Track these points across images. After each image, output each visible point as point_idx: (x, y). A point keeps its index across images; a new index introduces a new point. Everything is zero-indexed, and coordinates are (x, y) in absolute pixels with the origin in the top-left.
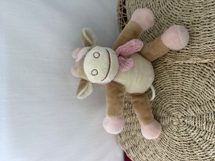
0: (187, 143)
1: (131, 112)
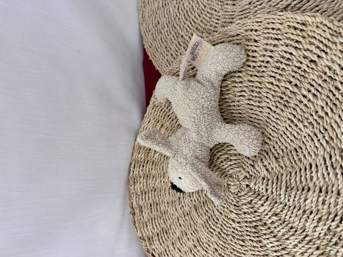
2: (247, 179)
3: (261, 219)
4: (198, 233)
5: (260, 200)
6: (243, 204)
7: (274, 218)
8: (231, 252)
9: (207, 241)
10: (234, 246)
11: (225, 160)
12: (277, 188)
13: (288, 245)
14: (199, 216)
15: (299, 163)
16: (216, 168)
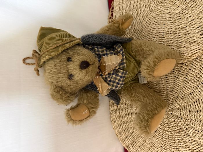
0: (177, 132)
1: (127, 112)
2: (171, 110)
3: (181, 128)
4: (151, 140)
5: (178, 119)
6: (171, 123)
7: (187, 127)
8: (170, 147)
9: (157, 143)
10: (170, 144)
12: (185, 112)
13: (196, 139)
15: (193, 100)
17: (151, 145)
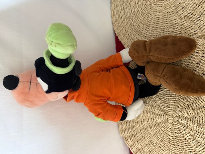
2: (178, 117)
3: (183, 137)
4: (151, 138)
5: (183, 128)
6: (174, 129)
7: (190, 137)
8: (168, 149)
9: (156, 143)
10: (169, 147)
11: (166, 107)
12: (192, 123)
14: (152, 131)
16: (161, 110)
17: (149, 143)
